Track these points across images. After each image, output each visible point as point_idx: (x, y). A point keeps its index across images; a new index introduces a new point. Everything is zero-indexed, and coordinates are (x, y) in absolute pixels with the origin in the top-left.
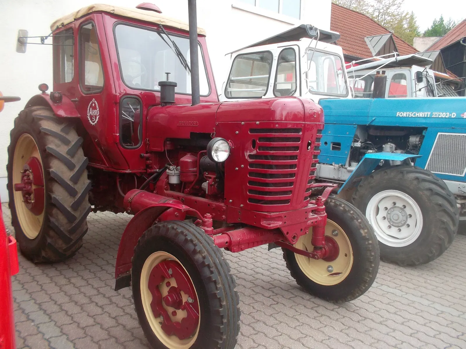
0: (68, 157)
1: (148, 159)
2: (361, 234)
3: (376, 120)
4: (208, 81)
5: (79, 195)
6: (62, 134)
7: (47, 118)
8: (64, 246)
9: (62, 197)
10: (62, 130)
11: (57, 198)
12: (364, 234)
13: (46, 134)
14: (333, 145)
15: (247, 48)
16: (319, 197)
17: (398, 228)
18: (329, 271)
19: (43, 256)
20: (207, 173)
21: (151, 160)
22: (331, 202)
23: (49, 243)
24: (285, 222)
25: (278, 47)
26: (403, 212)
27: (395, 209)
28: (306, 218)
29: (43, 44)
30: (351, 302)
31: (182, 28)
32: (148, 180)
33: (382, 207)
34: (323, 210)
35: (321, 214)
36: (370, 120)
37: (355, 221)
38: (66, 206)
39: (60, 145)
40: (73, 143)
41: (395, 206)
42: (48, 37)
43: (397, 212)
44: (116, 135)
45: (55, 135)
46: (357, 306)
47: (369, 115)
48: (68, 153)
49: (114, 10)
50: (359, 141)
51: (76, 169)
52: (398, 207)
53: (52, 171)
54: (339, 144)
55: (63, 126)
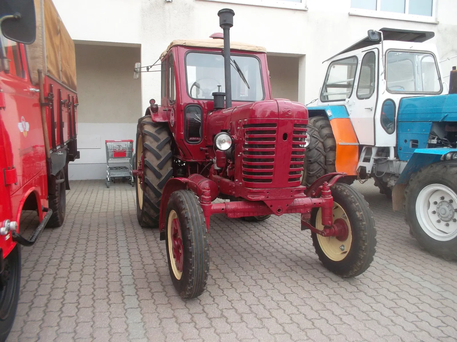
0: (157, 150)
1: (206, 151)
2: (357, 215)
3: (449, 116)
4: (263, 89)
5: (163, 178)
6: (155, 134)
7: (149, 123)
8: (156, 215)
9: (151, 179)
10: (156, 132)
11: (148, 179)
12: (359, 216)
13: (146, 134)
14: (413, 142)
15: (339, 54)
16: (325, 183)
17: (446, 223)
18: (342, 250)
19: (144, 221)
20: (229, 160)
21: (208, 152)
22: (339, 188)
23: (145, 211)
24: (268, 197)
25: (362, 52)
26: (450, 206)
27: (443, 203)
28: (292, 196)
29: (148, 71)
30: (356, 277)
31: (242, 49)
32: (206, 166)
33: (432, 201)
34: (329, 193)
35: (326, 197)
36: (443, 116)
37: (353, 204)
38: (154, 185)
39: (153, 142)
40: (162, 141)
41: (444, 200)
42: (152, 66)
43: (445, 206)
44: (181, 134)
45: (151, 135)
46: (363, 282)
47: (442, 112)
48: (157, 147)
49: (185, 43)
50: (436, 139)
51: (162, 159)
52: (446, 202)
53: (146, 160)
54: (416, 141)
55: (157, 129)
